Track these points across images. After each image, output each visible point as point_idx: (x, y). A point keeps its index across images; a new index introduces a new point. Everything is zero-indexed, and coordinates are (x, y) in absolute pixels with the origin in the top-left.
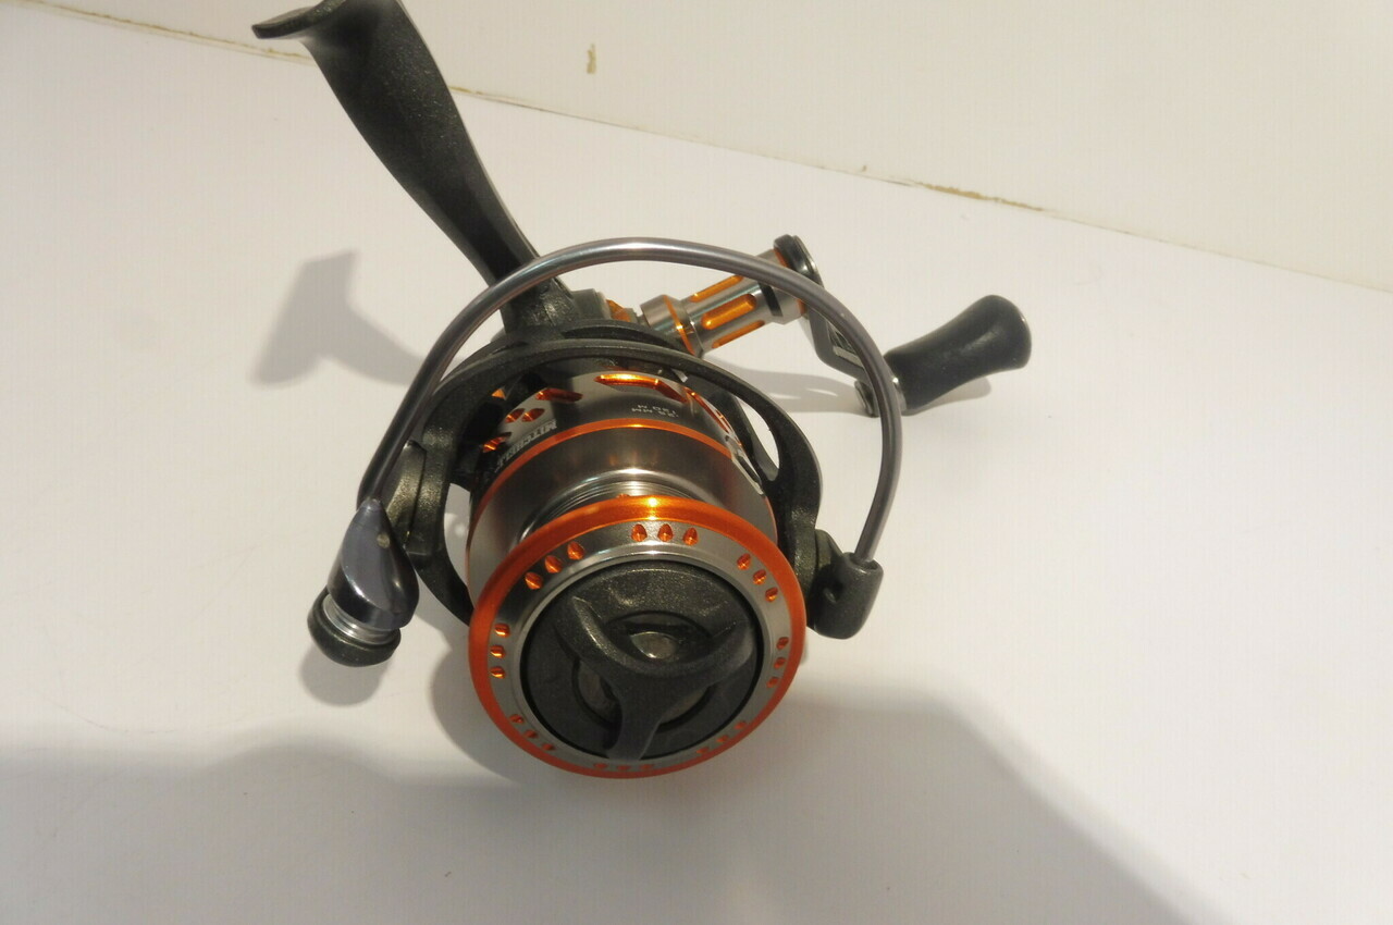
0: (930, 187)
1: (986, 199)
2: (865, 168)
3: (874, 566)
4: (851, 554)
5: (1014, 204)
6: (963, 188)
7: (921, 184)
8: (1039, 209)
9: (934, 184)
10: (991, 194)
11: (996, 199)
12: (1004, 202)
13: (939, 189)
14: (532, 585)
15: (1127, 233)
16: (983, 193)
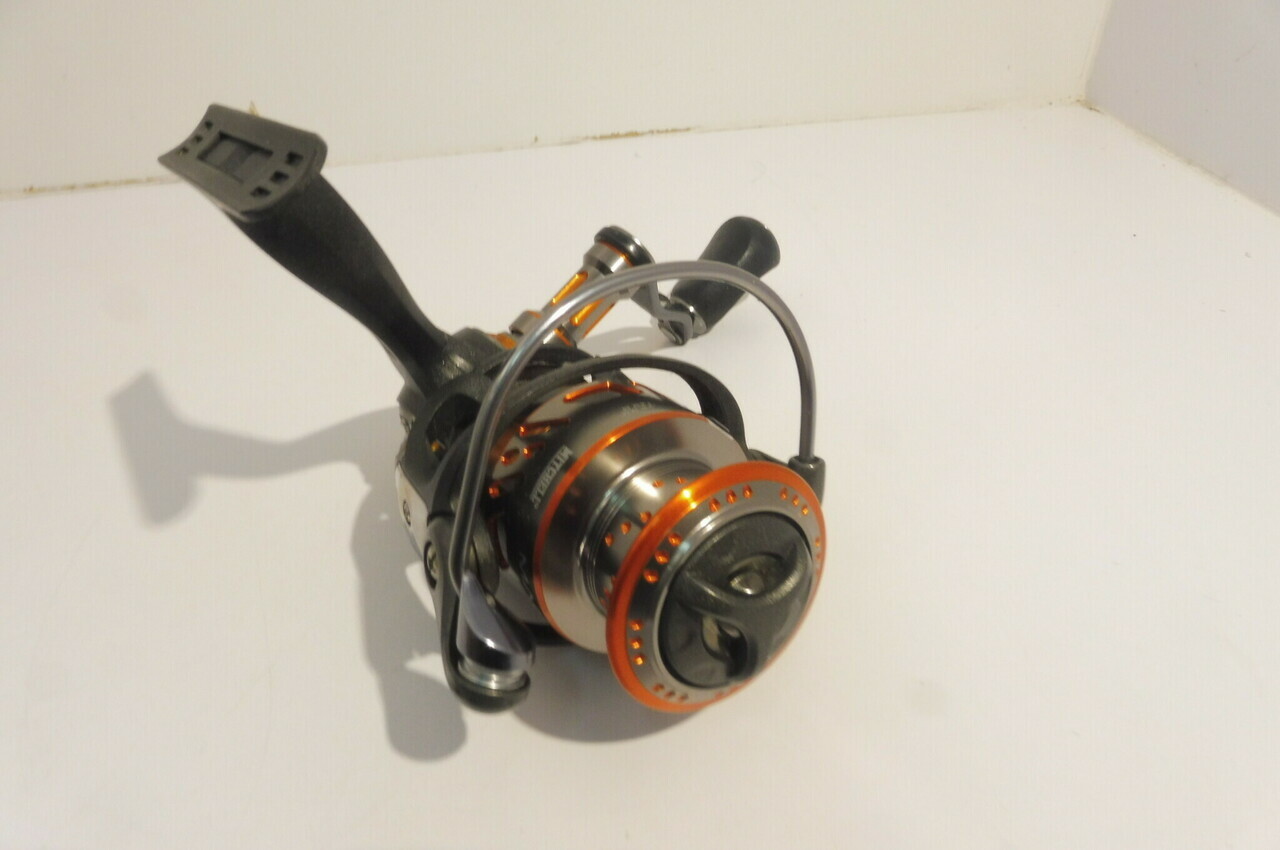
0: (595, 138)
1: (642, 134)
2: (536, 139)
3: (816, 460)
4: (796, 458)
5: (667, 131)
6: (622, 131)
7: (587, 138)
8: (688, 129)
9: (598, 135)
10: (647, 129)
11: (652, 132)
12: (659, 132)
13: (603, 137)
14: (651, 579)
15: (760, 127)
16: (639, 130)
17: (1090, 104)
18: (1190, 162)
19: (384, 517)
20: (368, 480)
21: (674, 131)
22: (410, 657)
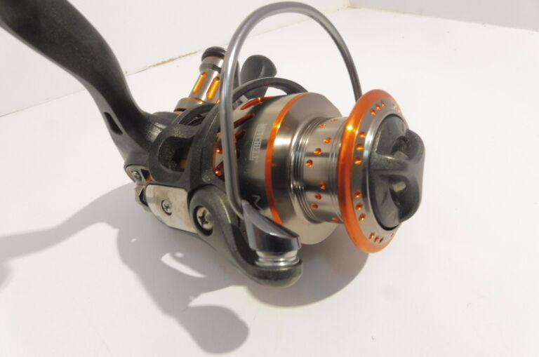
0: (154, 66)
1: (177, 58)
5: (186, 55)
6: (166, 60)
7: (151, 66)
8: (196, 52)
9: (155, 63)
11: (180, 57)
12: (183, 56)
13: (158, 64)
16: (174, 57)
17: (353, 6)
18: (404, 13)
19: (134, 240)
20: (115, 227)
21: (190, 54)
22: (190, 301)
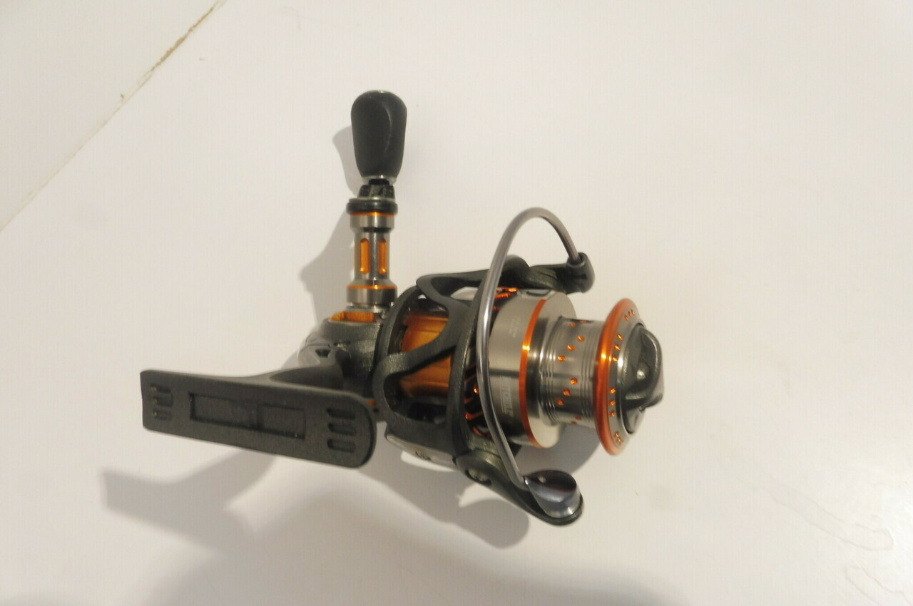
0: (158, 64)
2: (122, 96)
5: (200, 21)
7: (154, 68)
8: (212, 10)
9: (158, 59)
10: (186, 31)
11: (191, 30)
12: (195, 26)
13: (163, 59)
16: (182, 35)
21: (204, 17)
